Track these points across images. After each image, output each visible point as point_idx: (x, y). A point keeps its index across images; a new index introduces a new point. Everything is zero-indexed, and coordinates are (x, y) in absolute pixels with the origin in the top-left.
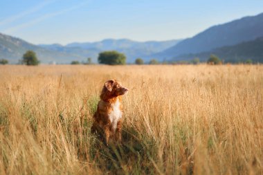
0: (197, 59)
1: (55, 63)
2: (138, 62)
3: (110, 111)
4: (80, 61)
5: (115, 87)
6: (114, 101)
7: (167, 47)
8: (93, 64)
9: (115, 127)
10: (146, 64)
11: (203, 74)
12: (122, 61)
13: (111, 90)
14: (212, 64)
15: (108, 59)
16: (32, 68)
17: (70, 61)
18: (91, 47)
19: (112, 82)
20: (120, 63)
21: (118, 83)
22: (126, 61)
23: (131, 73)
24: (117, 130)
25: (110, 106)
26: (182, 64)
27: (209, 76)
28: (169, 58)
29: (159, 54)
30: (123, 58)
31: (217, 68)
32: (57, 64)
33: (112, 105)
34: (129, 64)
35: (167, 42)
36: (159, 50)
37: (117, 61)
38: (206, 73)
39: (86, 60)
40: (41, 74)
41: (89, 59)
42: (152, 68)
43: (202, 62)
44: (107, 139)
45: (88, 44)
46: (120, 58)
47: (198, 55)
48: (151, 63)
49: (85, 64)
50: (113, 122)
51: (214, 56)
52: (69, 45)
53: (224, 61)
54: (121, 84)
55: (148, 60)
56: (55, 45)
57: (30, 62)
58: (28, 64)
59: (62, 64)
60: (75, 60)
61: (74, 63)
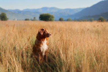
0: (93, 19)
1: (16, 20)
2: (61, 20)
3: (41, 45)
4: (30, 19)
5: (44, 33)
6: (43, 40)
7: (77, 12)
8: (37, 20)
9: (44, 54)
10: (65, 21)
11: (94, 27)
12: (52, 19)
13: (42, 34)
14: (100, 21)
15: (45, 18)
16: (4, 22)
17: (24, 19)
18: (36, 11)
19: (43, 30)
20: (51, 20)
21: (47, 30)
22: (54, 19)
23: (56, 25)
24: (45, 56)
25: (41, 43)
26: (83, 21)
27: (98, 28)
28: (78, 18)
29: (72, 16)
30: (53, 17)
31: (103, 23)
32: (17, 20)
33: (42, 42)
34: (56, 21)
35: (77, 9)
36: (72, 13)
37: (50, 19)
38: (96, 26)
39: (33, 18)
40: (7, 25)
41: (35, 18)
42: (68, 23)
43: (95, 20)
44: (40, 60)
45: (34, 10)
46: (51, 17)
47: (93, 17)
48: (68, 20)
49: (32, 20)
50: (43, 52)
51: (102, 17)
52: (24, 10)
53: (106, 20)
54: (48, 31)
55: (66, 19)
56: (16, 10)
57: (3, 19)
58: (2, 20)
59: (20, 20)
60: (27, 18)
61: (26, 20)
